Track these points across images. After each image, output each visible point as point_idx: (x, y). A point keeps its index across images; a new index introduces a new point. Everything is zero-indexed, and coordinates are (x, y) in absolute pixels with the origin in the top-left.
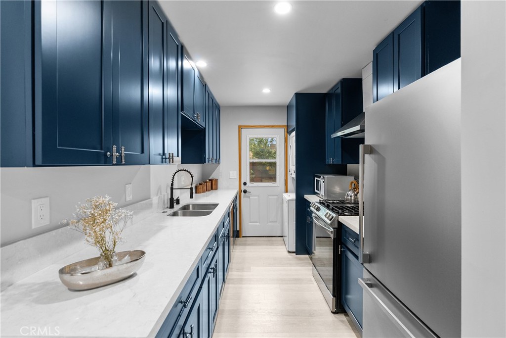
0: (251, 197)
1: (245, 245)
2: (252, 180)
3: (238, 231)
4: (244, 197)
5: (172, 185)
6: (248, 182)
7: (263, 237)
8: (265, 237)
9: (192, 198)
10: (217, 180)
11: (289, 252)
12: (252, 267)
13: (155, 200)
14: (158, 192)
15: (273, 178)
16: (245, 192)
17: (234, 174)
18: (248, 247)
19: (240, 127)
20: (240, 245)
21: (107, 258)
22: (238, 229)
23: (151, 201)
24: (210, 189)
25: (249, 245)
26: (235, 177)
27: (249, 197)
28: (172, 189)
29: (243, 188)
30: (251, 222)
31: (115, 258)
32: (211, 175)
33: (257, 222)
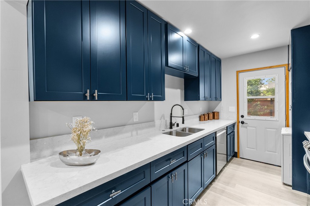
0: (248, 127)
1: (240, 164)
2: (249, 113)
3: (237, 153)
4: (241, 127)
5: (171, 114)
6: (246, 115)
7: (261, 162)
8: (263, 163)
9: (184, 123)
10: (219, 112)
11: (285, 184)
12: (237, 185)
13: (157, 122)
14: (161, 117)
15: (272, 113)
16: (243, 123)
17: (234, 109)
18: (241, 167)
19: (238, 72)
20: (235, 163)
21: (81, 151)
22: (236, 150)
23: (155, 123)
24: (212, 118)
25: (243, 166)
26: (234, 111)
27: (246, 127)
28: (171, 117)
29: (241, 119)
30: (248, 148)
31: (84, 152)
32: (215, 109)
33: (254, 149)
